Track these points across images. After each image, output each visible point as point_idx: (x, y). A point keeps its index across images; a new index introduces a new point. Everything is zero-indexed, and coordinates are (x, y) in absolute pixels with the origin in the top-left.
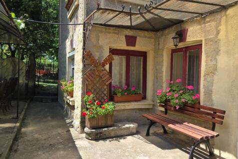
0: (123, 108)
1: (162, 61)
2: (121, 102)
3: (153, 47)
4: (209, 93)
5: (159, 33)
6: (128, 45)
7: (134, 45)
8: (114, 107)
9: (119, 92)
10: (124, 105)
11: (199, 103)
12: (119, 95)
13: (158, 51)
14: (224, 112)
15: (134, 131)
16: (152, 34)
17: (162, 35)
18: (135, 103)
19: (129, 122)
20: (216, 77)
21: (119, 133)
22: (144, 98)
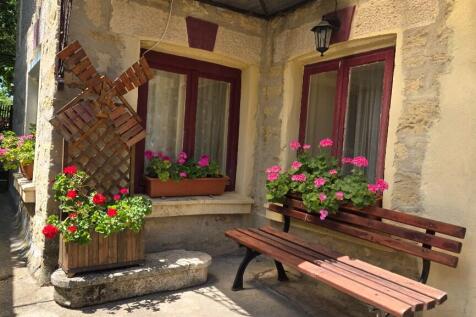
0: (173, 212)
1: (281, 96)
2: (169, 196)
3: (259, 59)
4: (410, 178)
5: (275, 24)
6: (193, 44)
7: (210, 48)
8: (148, 211)
9: (163, 170)
10: (176, 206)
11: (380, 203)
12: (164, 177)
13: (269, 69)
14: (461, 232)
15: (202, 276)
16: (257, 24)
17: (282, 28)
18: (208, 201)
19: (187, 250)
20: (433, 135)
21: (159, 284)
22: (230, 187)
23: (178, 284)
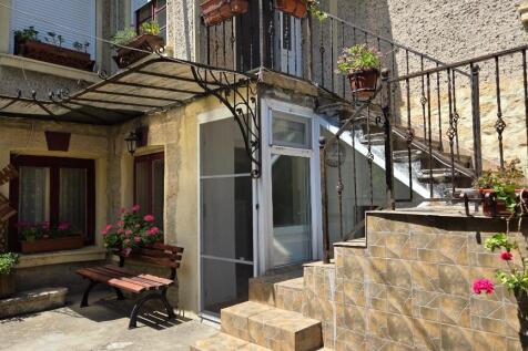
0: (40, 263)
2: (36, 252)
3: (106, 151)
5: (115, 129)
9: (31, 234)
10: (43, 259)
12: (31, 239)
13: (112, 158)
14: (182, 250)
16: (103, 130)
17: (118, 133)
18: (69, 253)
20: (178, 201)
21: (25, 308)
22: (91, 241)
23: (41, 307)
